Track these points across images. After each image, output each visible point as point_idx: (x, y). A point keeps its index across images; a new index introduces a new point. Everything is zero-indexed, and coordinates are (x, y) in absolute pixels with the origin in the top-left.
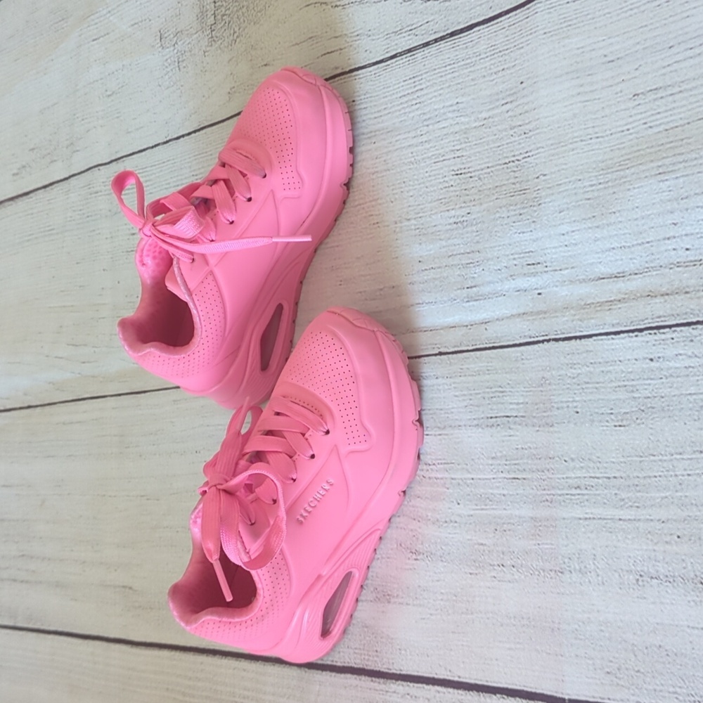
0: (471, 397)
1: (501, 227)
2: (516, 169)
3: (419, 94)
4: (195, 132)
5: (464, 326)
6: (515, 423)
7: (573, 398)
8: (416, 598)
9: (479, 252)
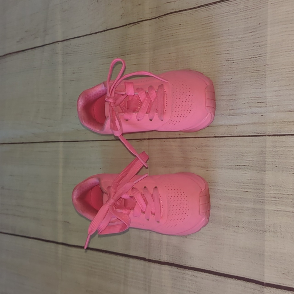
0: (228, 156)
1: (247, 86)
2: (254, 61)
3: (211, 24)
4: (104, 31)
5: (226, 126)
6: (248, 169)
7: (275, 160)
8: (199, 237)
9: (235, 95)
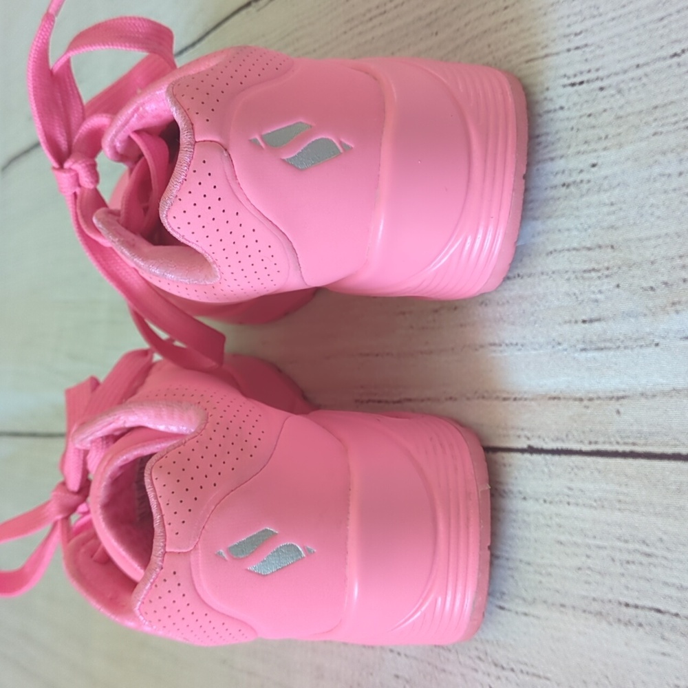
0: (589, 552)
1: (663, 197)
5: (575, 399)
6: (673, 629)
9: (612, 247)
